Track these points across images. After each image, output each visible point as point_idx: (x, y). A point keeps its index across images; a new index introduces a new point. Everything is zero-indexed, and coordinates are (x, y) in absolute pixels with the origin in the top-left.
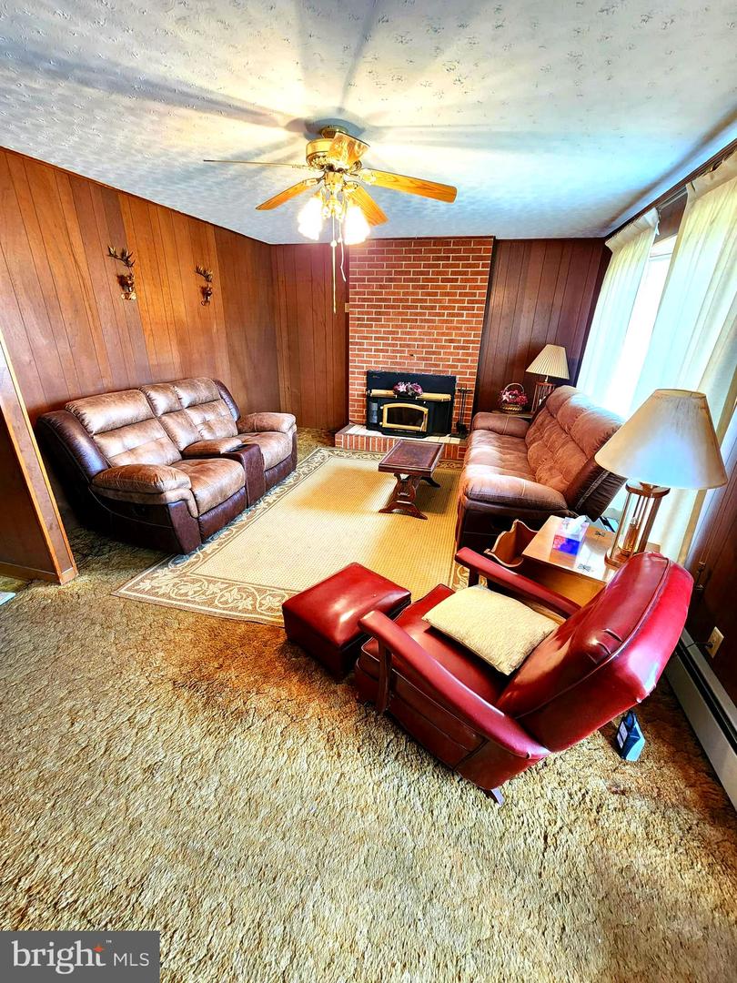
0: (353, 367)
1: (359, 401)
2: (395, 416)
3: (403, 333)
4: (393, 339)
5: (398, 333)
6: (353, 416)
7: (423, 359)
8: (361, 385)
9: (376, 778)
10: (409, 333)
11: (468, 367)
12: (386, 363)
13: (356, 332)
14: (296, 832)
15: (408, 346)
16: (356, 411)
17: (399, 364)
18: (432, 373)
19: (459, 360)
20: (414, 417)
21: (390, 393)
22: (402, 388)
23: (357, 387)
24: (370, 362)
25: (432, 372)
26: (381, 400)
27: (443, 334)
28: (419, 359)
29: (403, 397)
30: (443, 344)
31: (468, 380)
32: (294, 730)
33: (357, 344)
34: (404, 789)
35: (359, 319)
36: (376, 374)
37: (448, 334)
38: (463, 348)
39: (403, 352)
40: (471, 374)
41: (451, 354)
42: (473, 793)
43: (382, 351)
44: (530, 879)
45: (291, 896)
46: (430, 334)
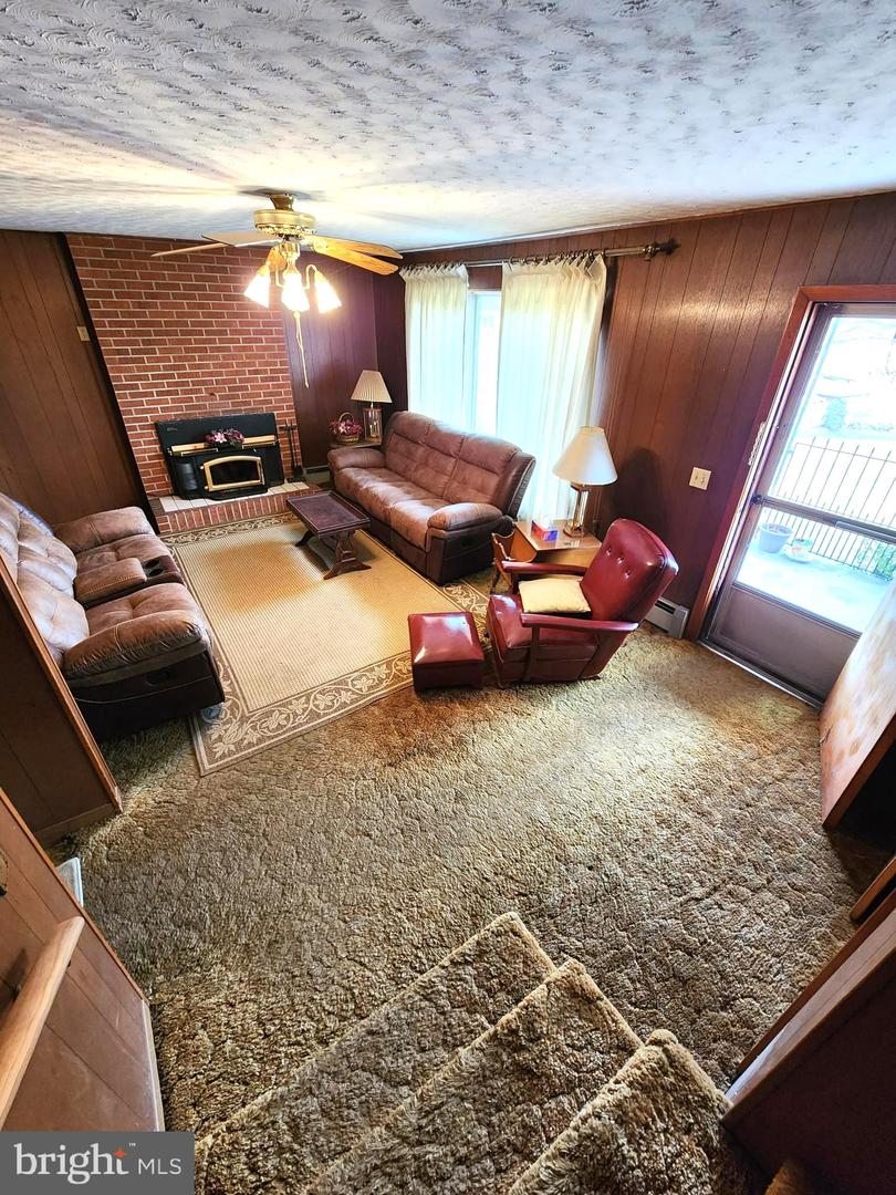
0: (128, 421)
1: (153, 465)
2: (221, 474)
3: (191, 367)
4: (180, 376)
5: (184, 367)
6: (152, 488)
7: (228, 397)
8: (150, 443)
9: (555, 707)
10: (199, 366)
11: (284, 400)
12: (178, 409)
13: (120, 370)
14: (556, 750)
15: (204, 383)
16: (153, 480)
17: (198, 407)
18: (243, 413)
19: (271, 394)
20: (245, 470)
21: (201, 446)
22: (220, 438)
23: (145, 448)
24: (156, 410)
25: (243, 411)
26: (194, 459)
27: (244, 364)
28: (222, 398)
29: (226, 449)
30: (248, 376)
31: (287, 415)
32: (495, 723)
33: (126, 387)
34: (569, 703)
35: (118, 352)
36: (171, 426)
37: (249, 365)
38: (272, 379)
39: (199, 391)
40: (289, 407)
41: (260, 387)
42: (590, 683)
43: (168, 393)
44: (635, 692)
45: (585, 765)
46: (228, 365)
